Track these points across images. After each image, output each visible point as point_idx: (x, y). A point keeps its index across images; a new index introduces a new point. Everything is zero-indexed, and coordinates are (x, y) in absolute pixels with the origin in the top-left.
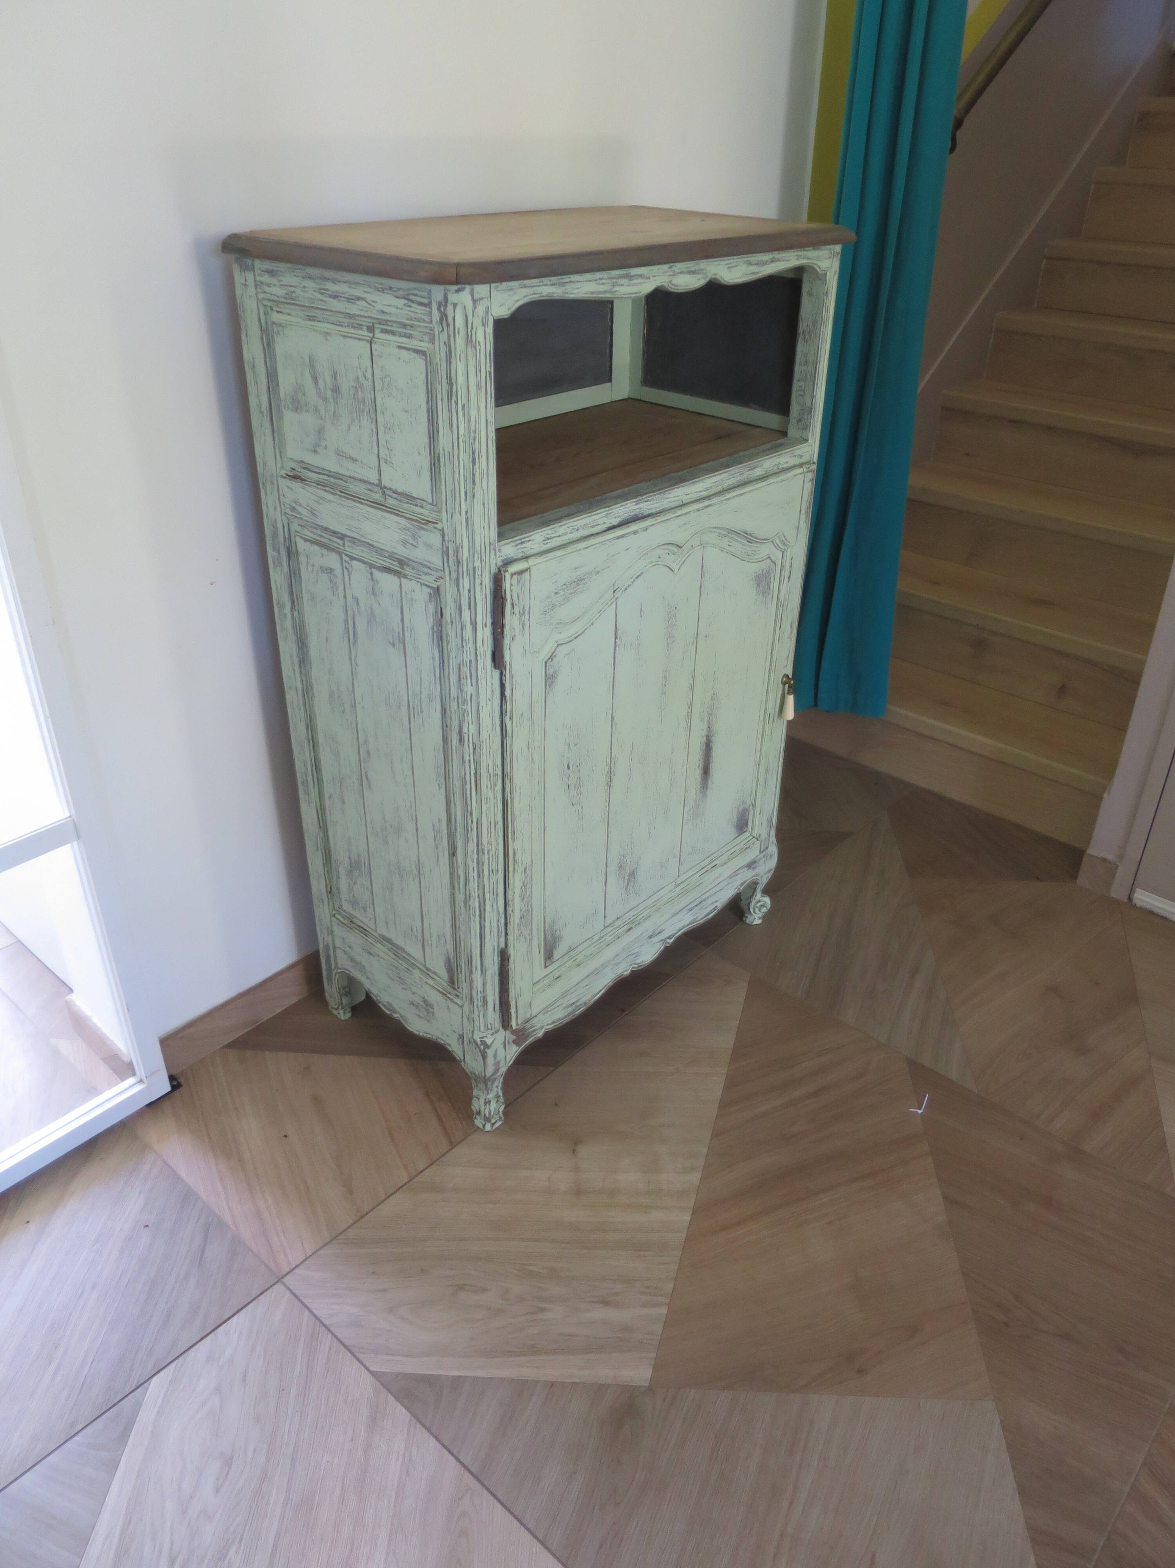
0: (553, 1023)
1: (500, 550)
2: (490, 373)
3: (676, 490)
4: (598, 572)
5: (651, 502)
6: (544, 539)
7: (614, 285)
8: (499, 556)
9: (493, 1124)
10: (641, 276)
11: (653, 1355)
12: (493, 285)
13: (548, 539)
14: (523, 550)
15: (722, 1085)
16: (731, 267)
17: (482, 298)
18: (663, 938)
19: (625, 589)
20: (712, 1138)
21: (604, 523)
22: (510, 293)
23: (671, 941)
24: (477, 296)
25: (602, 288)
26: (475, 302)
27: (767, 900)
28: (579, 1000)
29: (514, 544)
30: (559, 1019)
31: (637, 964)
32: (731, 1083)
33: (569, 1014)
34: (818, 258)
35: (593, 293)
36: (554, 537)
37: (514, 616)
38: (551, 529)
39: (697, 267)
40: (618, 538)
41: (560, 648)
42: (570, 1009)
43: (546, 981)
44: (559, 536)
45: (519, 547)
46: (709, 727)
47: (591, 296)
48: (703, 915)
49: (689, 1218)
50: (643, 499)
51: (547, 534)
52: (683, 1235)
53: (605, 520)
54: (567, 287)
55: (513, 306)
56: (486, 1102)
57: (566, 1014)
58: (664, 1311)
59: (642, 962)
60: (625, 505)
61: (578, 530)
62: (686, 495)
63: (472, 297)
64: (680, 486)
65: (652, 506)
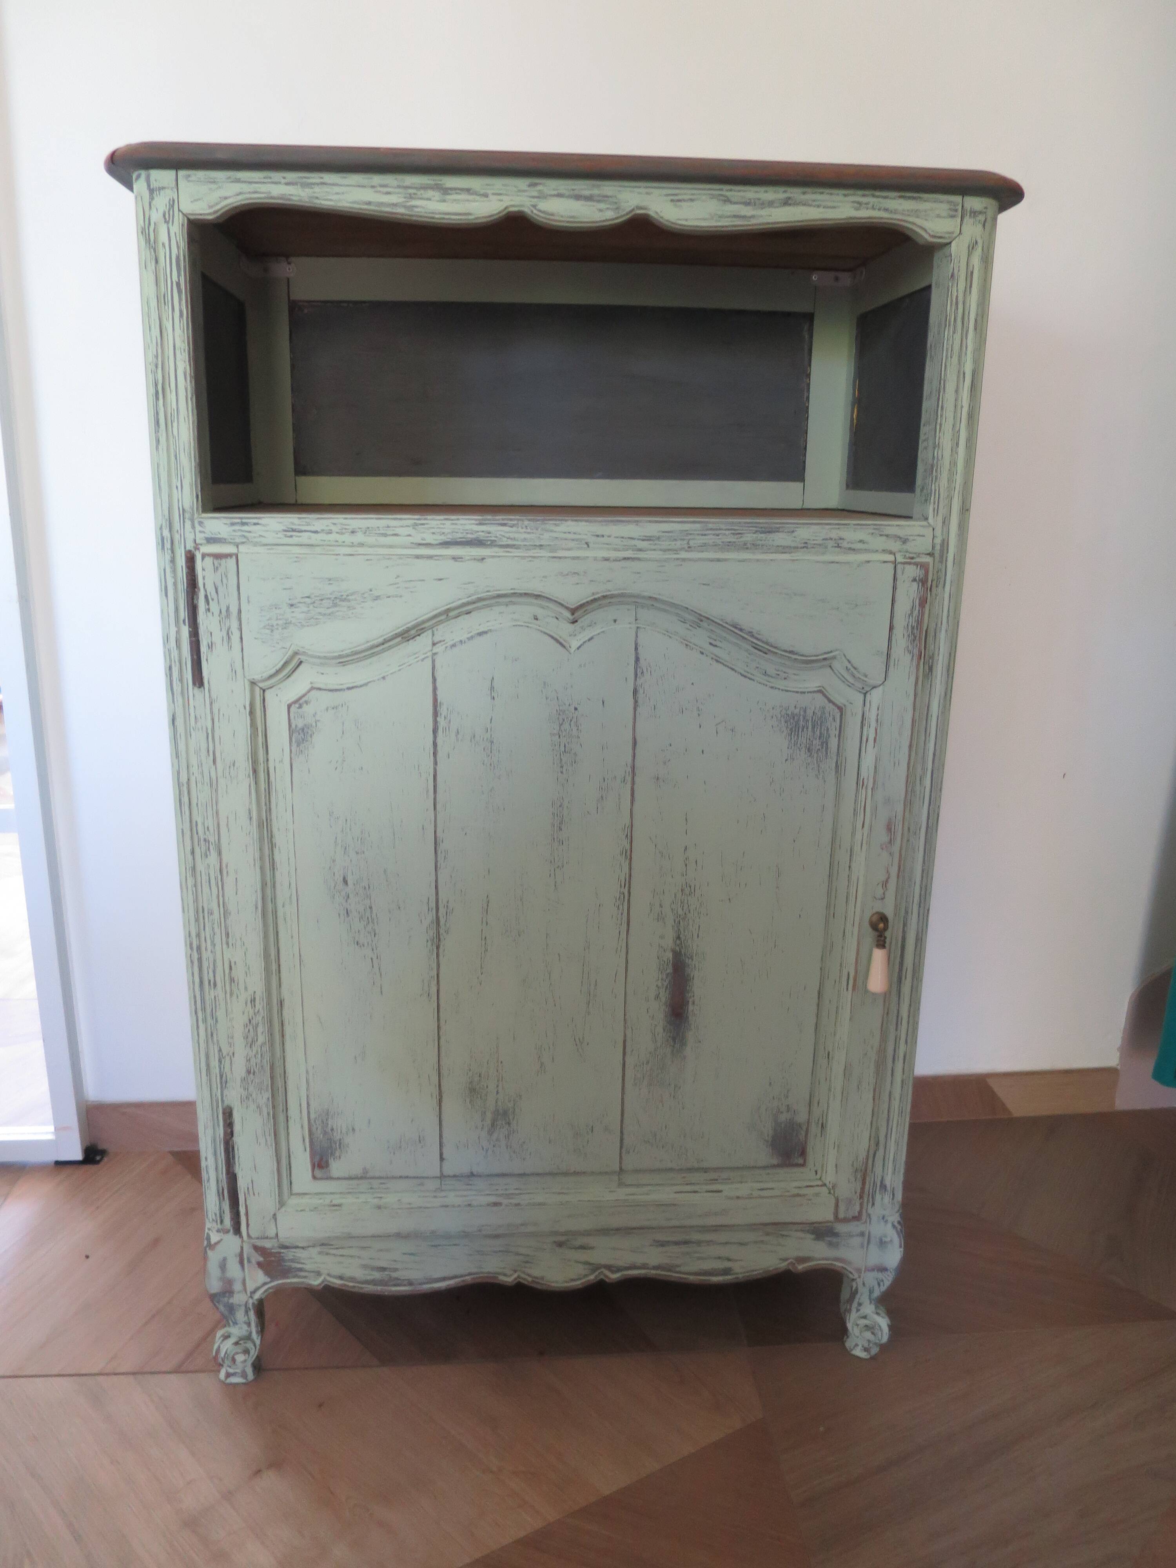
0: (341, 1278)
1: (201, 523)
2: (178, 284)
3: (569, 523)
4: (377, 598)
5: (514, 529)
6: (285, 528)
7: (411, 197)
8: (200, 532)
9: (229, 1375)
10: (468, 191)
12: (182, 173)
13: (294, 530)
14: (246, 534)
16: (679, 201)
17: (163, 188)
18: (592, 1261)
19: (454, 646)
21: (409, 535)
22: (213, 186)
23: (615, 1276)
25: (393, 199)
26: (151, 191)
27: (883, 1323)
28: (396, 1270)
29: (228, 521)
30: (351, 1279)
31: (529, 1275)
33: (373, 1282)
34: (916, 213)
35: (369, 203)
36: (305, 531)
37: (210, 614)
38: (299, 518)
39: (596, 192)
40: (417, 557)
41: (313, 692)
42: (377, 1275)
43: (316, 1201)
44: (316, 532)
45: (237, 527)
46: (679, 938)
47: (366, 207)
50: (499, 520)
51: (293, 524)
53: (410, 531)
54: (317, 189)
55: (217, 204)
57: (369, 1278)
59: (542, 1278)
60: (458, 519)
61: (353, 532)
62: (598, 536)
63: (149, 185)
64: (586, 521)
65: (516, 536)
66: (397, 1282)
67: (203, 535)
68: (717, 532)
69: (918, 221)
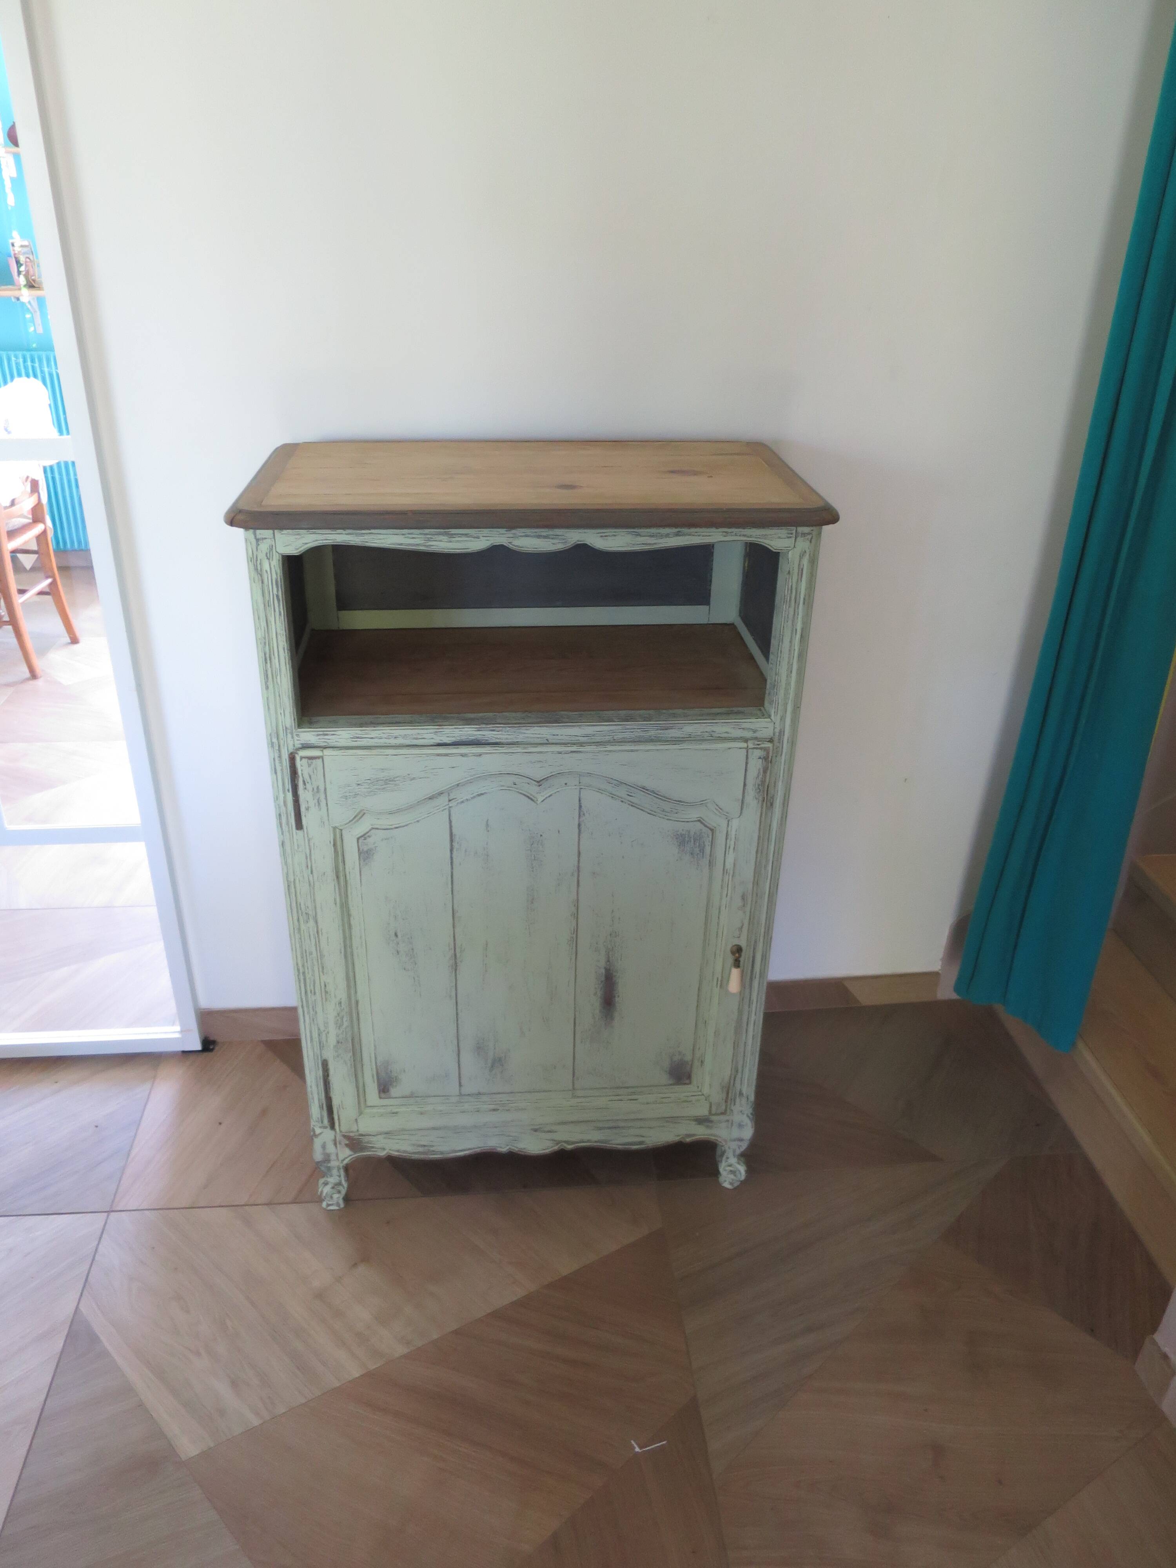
0: (398, 1151)
1: (298, 735)
2: (277, 596)
3: (538, 728)
4: (414, 779)
5: (501, 733)
6: (352, 737)
7: (429, 540)
8: (297, 741)
9: (328, 1205)
10: (466, 536)
11: (212, 1445)
12: (277, 531)
14: (327, 740)
15: (515, 1299)
16: (606, 536)
17: (265, 538)
18: (556, 1139)
19: (462, 802)
20: (453, 1332)
21: (432, 738)
22: (296, 538)
23: (570, 1147)
24: (259, 536)
25: (418, 541)
26: (257, 540)
27: (742, 1169)
28: (433, 1146)
29: (316, 734)
30: (405, 1152)
31: (517, 1148)
32: (522, 1303)
33: (419, 1153)
34: (765, 536)
35: (401, 544)
36: (366, 738)
37: (306, 791)
38: (361, 730)
40: (438, 755)
41: (373, 831)
42: (421, 1149)
43: (382, 1110)
44: (372, 738)
45: (322, 737)
46: (608, 961)
48: (618, 1142)
49: (357, 1375)
50: (489, 728)
52: (337, 1384)
53: (433, 736)
55: (301, 547)
56: (326, 1184)
57: (416, 1151)
58: (256, 1422)
59: (525, 1149)
60: (463, 728)
61: (395, 738)
62: (554, 735)
63: (255, 537)
64: (547, 726)
65: (501, 736)
66: (434, 1152)
67: (299, 742)
68: (632, 730)
69: (767, 541)
